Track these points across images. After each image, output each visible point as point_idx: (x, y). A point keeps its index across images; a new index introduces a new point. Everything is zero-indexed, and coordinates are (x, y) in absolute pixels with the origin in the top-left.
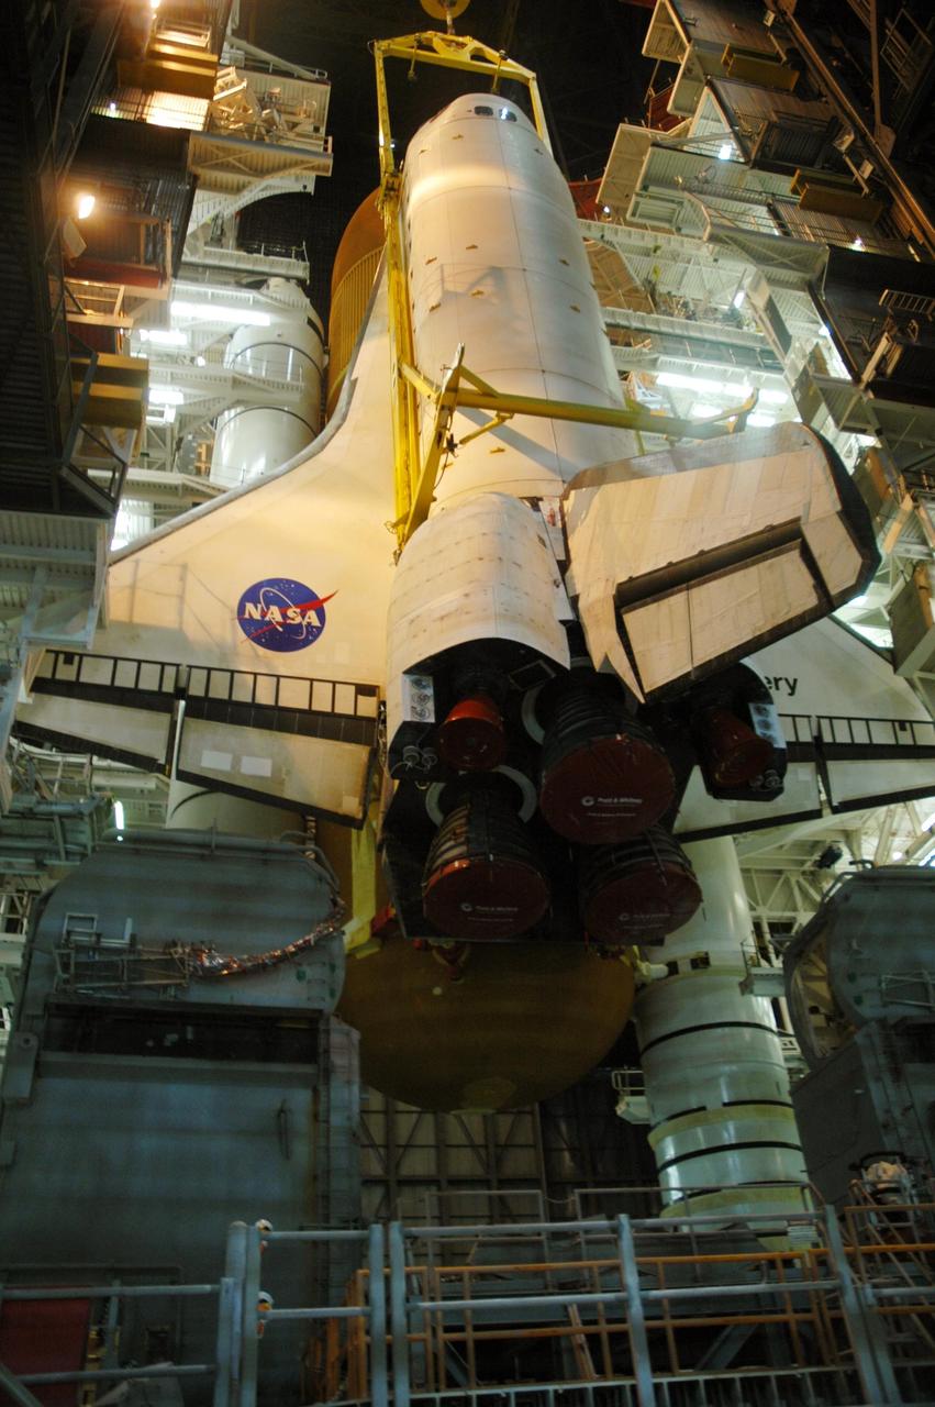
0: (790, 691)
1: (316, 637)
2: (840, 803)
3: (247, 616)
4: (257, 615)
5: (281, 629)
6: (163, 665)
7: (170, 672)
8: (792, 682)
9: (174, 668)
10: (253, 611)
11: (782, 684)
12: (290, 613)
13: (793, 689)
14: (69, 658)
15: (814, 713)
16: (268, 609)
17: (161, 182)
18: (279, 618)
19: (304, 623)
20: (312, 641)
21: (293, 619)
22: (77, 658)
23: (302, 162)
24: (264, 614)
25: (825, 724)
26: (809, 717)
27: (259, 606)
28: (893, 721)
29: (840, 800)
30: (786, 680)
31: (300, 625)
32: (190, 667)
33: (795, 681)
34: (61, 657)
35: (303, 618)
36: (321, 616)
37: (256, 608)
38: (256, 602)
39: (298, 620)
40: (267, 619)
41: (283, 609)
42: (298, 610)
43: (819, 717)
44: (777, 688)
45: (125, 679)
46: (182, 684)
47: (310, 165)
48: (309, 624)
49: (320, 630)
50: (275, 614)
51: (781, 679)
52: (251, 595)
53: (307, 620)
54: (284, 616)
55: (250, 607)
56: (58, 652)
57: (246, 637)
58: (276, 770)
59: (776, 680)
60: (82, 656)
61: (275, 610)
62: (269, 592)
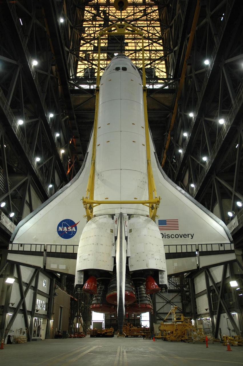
0: (191, 238)
1: (75, 234)
2: (202, 267)
3: (59, 230)
4: (61, 230)
5: (67, 233)
6: (41, 245)
7: (43, 246)
8: (192, 235)
9: (44, 245)
10: (61, 229)
11: (190, 236)
12: (69, 228)
13: (192, 237)
14: (21, 245)
15: (197, 243)
16: (64, 228)
18: (66, 230)
19: (72, 231)
20: (74, 235)
21: (69, 230)
22: (23, 245)
24: (63, 229)
25: (200, 246)
26: (196, 245)
27: (62, 227)
28: (219, 244)
29: (202, 266)
30: (191, 234)
32: (47, 245)
33: (193, 234)
34: (20, 245)
35: (72, 229)
36: (76, 229)
37: (61, 228)
39: (71, 230)
41: (67, 227)
42: (71, 227)
43: (198, 244)
44: (188, 237)
45: (33, 250)
46: (45, 249)
49: (76, 232)
51: (189, 234)
52: (60, 225)
53: (73, 230)
54: (68, 229)
55: (60, 228)
56: (19, 244)
57: (59, 236)
58: (66, 267)
59: (188, 235)
60: (24, 244)
61: (65, 228)
62: (64, 223)
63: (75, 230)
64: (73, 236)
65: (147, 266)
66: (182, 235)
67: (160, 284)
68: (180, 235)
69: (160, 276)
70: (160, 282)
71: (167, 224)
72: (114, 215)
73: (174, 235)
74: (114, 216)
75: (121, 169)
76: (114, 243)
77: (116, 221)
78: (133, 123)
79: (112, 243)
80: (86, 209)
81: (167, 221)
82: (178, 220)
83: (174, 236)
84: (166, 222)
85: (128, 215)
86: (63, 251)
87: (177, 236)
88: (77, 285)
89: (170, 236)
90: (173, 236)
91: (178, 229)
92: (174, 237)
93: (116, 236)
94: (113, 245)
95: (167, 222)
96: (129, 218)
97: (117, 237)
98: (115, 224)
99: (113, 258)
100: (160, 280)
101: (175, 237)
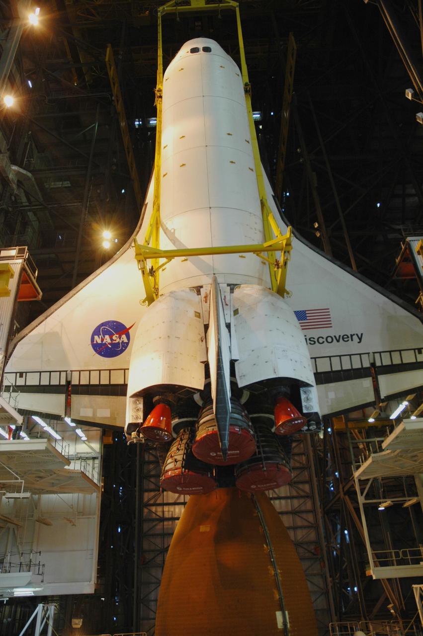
0: (359, 341)
1: (126, 348)
3: (95, 342)
4: (99, 341)
5: (110, 346)
6: (60, 372)
7: (63, 375)
8: (360, 336)
9: (65, 373)
10: (98, 339)
11: (355, 337)
12: (114, 338)
13: (360, 339)
14: (21, 375)
15: (371, 351)
16: (104, 337)
18: (109, 341)
19: (121, 342)
20: (125, 350)
21: (115, 341)
22: (24, 374)
24: (102, 340)
25: (377, 356)
26: (368, 353)
27: (100, 336)
28: (414, 349)
29: (385, 396)
30: (357, 335)
31: (119, 343)
32: (72, 371)
33: (362, 334)
34: (18, 374)
35: (120, 339)
36: (128, 338)
38: (99, 335)
39: (118, 340)
40: (104, 342)
41: (111, 336)
42: (118, 336)
43: (374, 353)
44: (352, 340)
45: (45, 382)
46: (69, 380)
48: (123, 341)
49: (128, 344)
50: (107, 339)
51: (354, 335)
52: (96, 332)
53: (122, 340)
54: (112, 340)
55: (96, 337)
56: (16, 373)
57: (95, 353)
58: (112, 413)
59: (352, 336)
60: (26, 373)
61: (107, 337)
62: (105, 328)
63: (126, 340)
64: (122, 351)
65: (275, 373)
66: (340, 336)
67: (305, 411)
68: (335, 336)
69: (303, 396)
70: (304, 408)
71: (308, 318)
72: (201, 287)
73: (323, 338)
74: (201, 289)
75: (210, 208)
76: (204, 336)
77: (205, 297)
78: (228, 133)
79: (200, 337)
80: (143, 273)
81: (307, 312)
82: (328, 309)
83: (324, 340)
85: (229, 285)
86: (105, 381)
87: (329, 340)
88: (130, 425)
89: (316, 340)
90: (321, 340)
91: (331, 327)
92: (323, 342)
93: (207, 323)
94: (202, 341)
95: (307, 315)
96: (232, 291)
97: (208, 324)
98: (204, 303)
99: (203, 365)
100: (304, 404)
101: (325, 342)
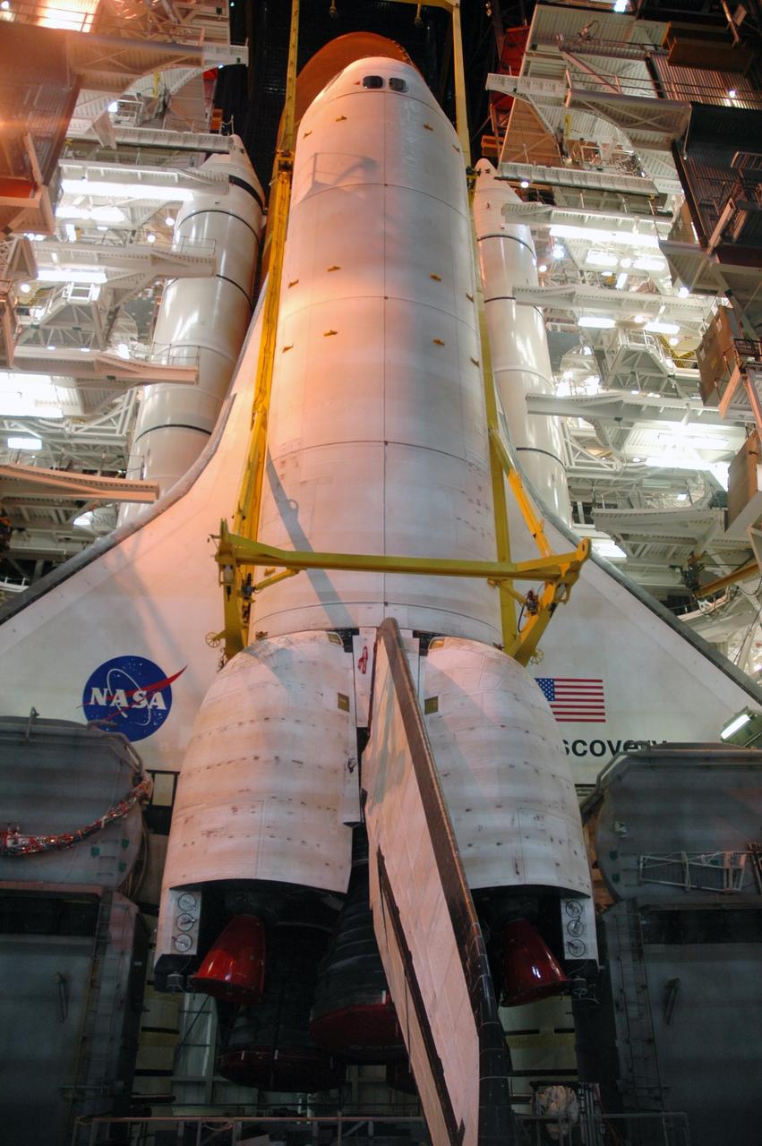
1: (161, 722)
3: (92, 703)
4: (102, 701)
5: (125, 716)
10: (99, 697)
12: (136, 697)
16: (114, 693)
17: (41, 87)
18: (124, 703)
19: (150, 707)
20: (156, 728)
21: (139, 704)
23: (176, 57)
24: (109, 699)
27: (106, 690)
31: (146, 708)
35: (149, 701)
36: (168, 699)
37: (102, 692)
38: (102, 687)
39: (144, 704)
40: (112, 705)
41: (129, 693)
42: (144, 693)
47: (183, 59)
48: (155, 707)
49: (165, 713)
50: (121, 699)
52: (97, 679)
53: (152, 703)
54: (130, 700)
55: (96, 691)
61: (120, 693)
62: (117, 673)
63: (161, 706)
64: (152, 729)
65: (518, 873)
66: (619, 742)
67: (568, 956)
68: (609, 742)
69: (565, 919)
70: (566, 949)
71: (557, 696)
72: (356, 631)
73: (584, 743)
74: (355, 638)
75: (386, 443)
76: (356, 757)
77: (362, 660)
78: (433, 274)
79: (346, 760)
80: (228, 591)
81: (556, 683)
82: (601, 681)
83: (587, 748)
84: (554, 687)
85: (416, 634)
87: (598, 748)
88: (164, 958)
90: (580, 748)
91: (604, 721)
92: (585, 752)
93: (366, 725)
94: (351, 770)
95: (556, 690)
96: (424, 650)
97: (368, 729)
98: (358, 673)
99: (350, 830)
100: (567, 938)
101: (589, 752)
